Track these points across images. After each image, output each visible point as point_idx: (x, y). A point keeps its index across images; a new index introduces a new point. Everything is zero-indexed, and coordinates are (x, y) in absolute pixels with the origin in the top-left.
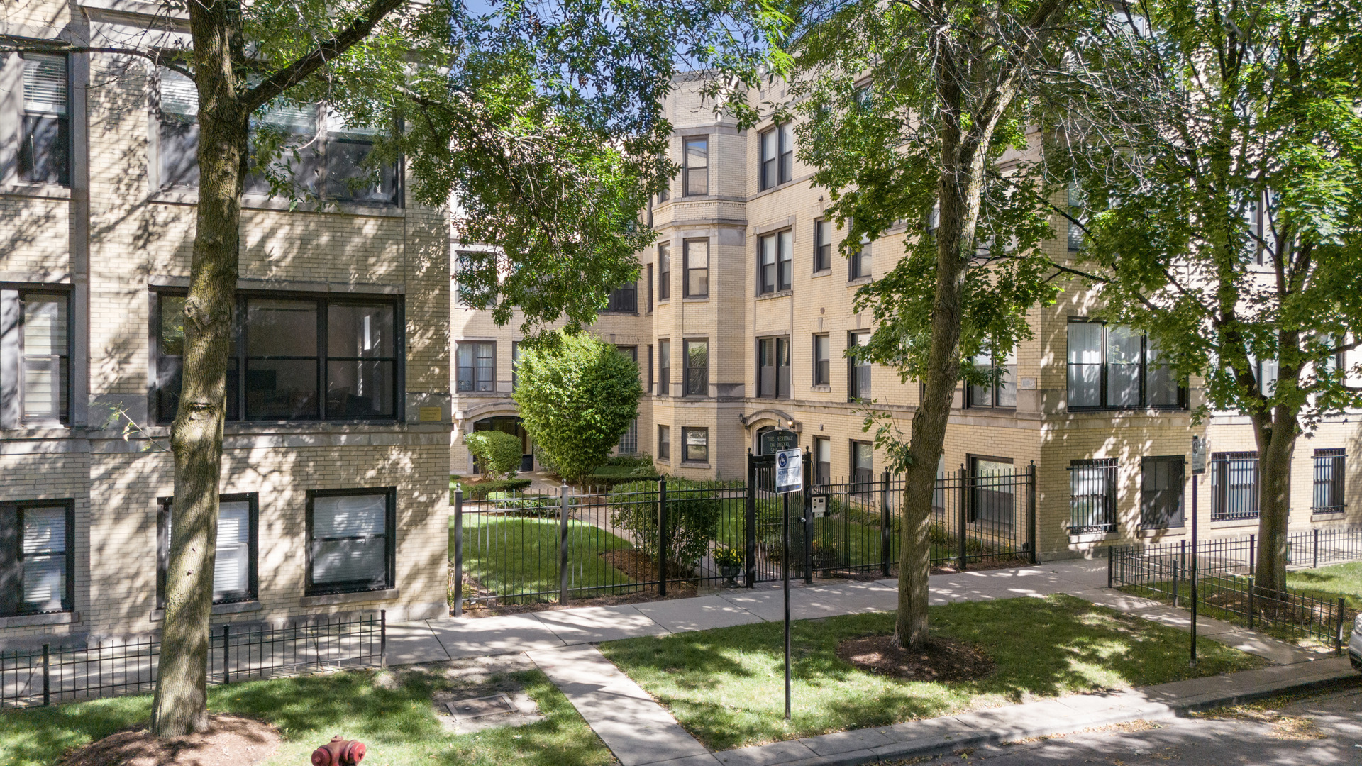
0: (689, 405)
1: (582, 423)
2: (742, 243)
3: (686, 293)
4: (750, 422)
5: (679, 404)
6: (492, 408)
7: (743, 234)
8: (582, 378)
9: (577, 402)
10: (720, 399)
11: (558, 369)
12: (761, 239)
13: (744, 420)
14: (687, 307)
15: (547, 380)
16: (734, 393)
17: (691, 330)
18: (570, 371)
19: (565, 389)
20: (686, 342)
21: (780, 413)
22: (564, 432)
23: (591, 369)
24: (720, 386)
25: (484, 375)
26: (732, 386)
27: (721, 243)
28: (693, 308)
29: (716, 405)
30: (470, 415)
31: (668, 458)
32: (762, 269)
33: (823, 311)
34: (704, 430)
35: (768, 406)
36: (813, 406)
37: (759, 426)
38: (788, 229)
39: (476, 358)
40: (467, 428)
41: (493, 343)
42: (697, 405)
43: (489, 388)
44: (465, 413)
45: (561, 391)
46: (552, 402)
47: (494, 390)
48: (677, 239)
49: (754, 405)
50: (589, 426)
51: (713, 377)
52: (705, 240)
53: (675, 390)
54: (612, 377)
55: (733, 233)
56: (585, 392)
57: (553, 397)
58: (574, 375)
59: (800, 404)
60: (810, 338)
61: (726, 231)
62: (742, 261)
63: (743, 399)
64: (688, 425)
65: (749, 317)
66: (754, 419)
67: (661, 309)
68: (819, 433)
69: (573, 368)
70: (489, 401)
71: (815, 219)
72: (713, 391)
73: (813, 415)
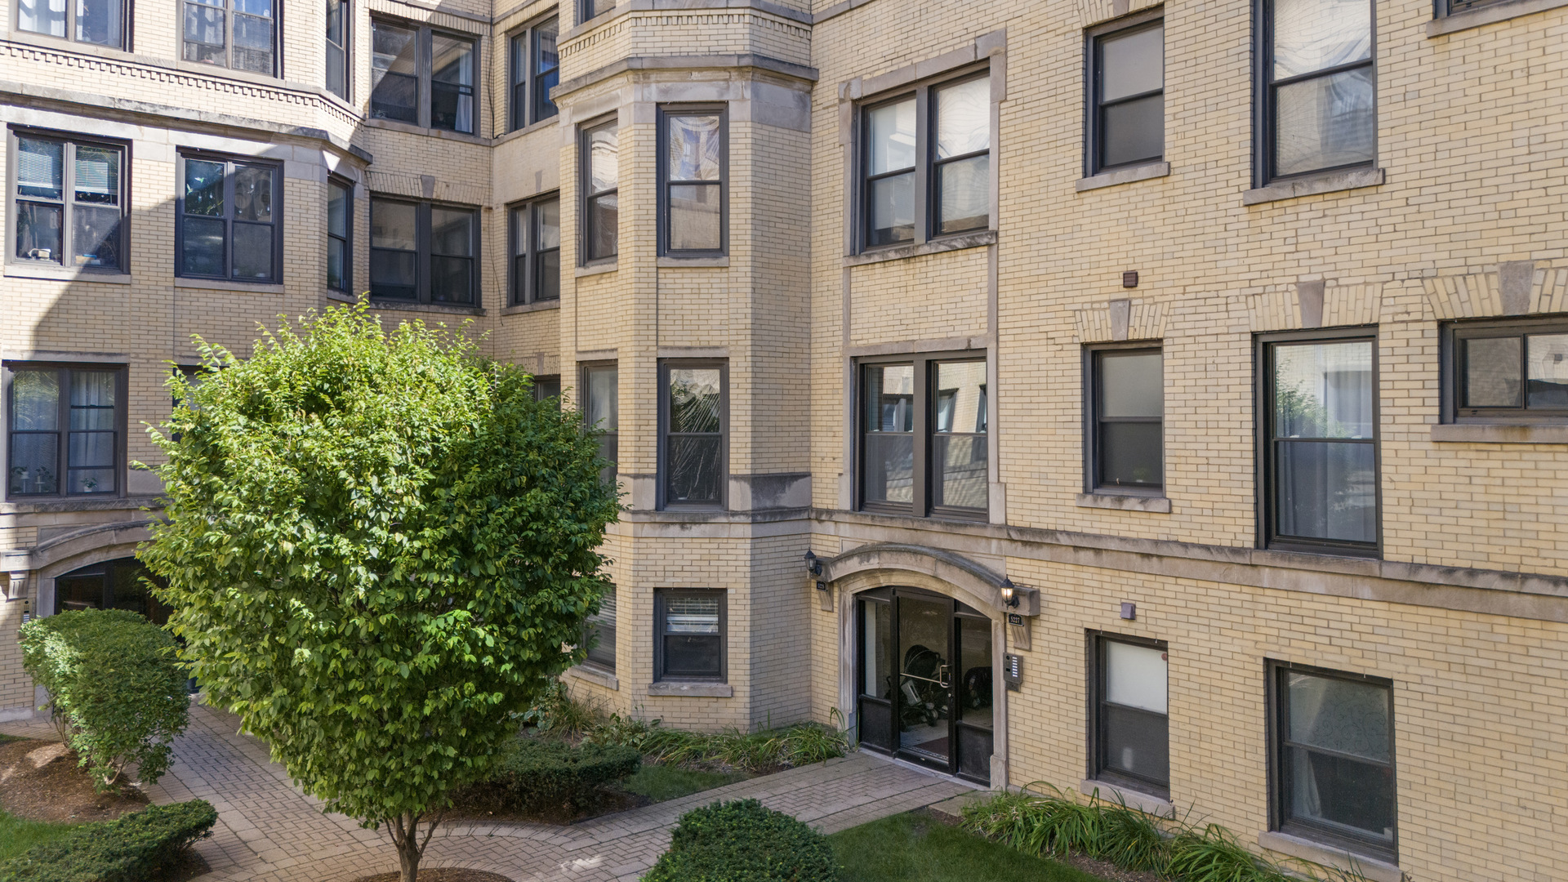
0: (675, 530)
1: (426, 660)
2: (803, 124)
3: (664, 245)
4: (836, 573)
5: (647, 530)
6: (112, 538)
7: (805, 101)
8: (427, 493)
9: (405, 585)
10: (759, 516)
11: (331, 457)
12: (865, 110)
13: (818, 566)
14: (669, 279)
15: (281, 502)
16: (788, 498)
17: (680, 339)
18: (382, 465)
19: (356, 538)
20: (664, 366)
21: (949, 558)
22: (347, 697)
23: (464, 456)
24: (762, 483)
25: (91, 452)
26: (785, 480)
27: (759, 119)
28: (683, 282)
29: (748, 530)
30: (46, 559)
31: (609, 664)
32: (866, 187)
33: (1131, 280)
34: (718, 595)
35: (900, 536)
36: (1091, 547)
37: (862, 585)
38: (976, 70)
39: (67, 406)
40: (34, 594)
41: (118, 371)
42: (696, 530)
43: (106, 485)
44: (32, 554)
45: (344, 545)
46: (299, 586)
47: (118, 489)
48: (640, 105)
49: (845, 530)
50: (450, 670)
51: (739, 459)
52: (718, 109)
53: (637, 493)
54: (532, 481)
55: (784, 95)
56: (442, 545)
57: (308, 571)
58: (396, 483)
59: (1031, 539)
60: (1075, 357)
61: (769, 89)
62: (803, 169)
63: (809, 513)
64: (669, 583)
65: (826, 307)
66: (854, 565)
67: (586, 288)
68: (1112, 623)
69: (396, 459)
70: (104, 520)
71: (1087, 30)
72: (739, 496)
73: (1089, 576)
